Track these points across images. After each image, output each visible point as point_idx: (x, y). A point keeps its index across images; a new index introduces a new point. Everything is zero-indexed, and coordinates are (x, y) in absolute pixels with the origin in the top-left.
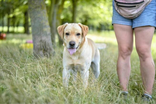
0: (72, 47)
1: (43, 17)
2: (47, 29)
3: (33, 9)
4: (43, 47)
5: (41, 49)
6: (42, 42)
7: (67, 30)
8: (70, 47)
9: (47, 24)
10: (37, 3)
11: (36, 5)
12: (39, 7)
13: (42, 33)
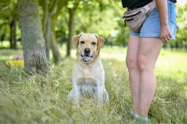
0: (86, 54)
1: (37, 27)
2: (41, 42)
3: (24, 17)
4: (36, 63)
5: (34, 66)
6: (35, 57)
7: (82, 39)
8: (85, 54)
9: (41, 35)
10: (29, 10)
11: (28, 12)
12: (31, 15)
13: (35, 46)
